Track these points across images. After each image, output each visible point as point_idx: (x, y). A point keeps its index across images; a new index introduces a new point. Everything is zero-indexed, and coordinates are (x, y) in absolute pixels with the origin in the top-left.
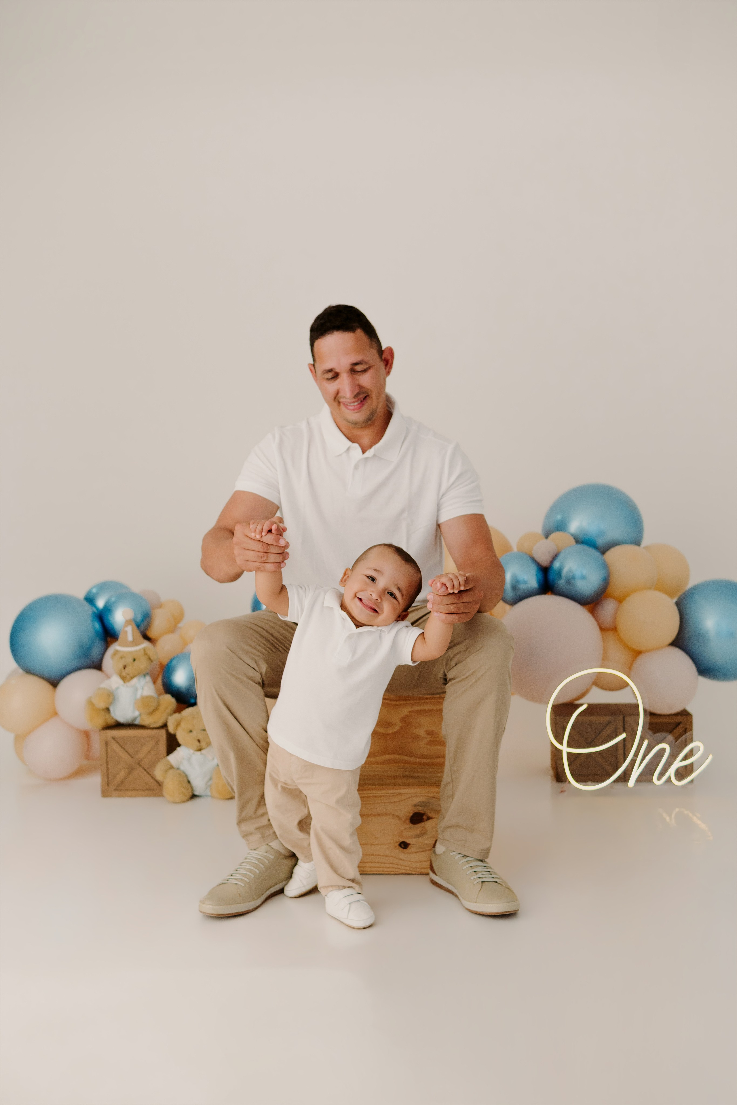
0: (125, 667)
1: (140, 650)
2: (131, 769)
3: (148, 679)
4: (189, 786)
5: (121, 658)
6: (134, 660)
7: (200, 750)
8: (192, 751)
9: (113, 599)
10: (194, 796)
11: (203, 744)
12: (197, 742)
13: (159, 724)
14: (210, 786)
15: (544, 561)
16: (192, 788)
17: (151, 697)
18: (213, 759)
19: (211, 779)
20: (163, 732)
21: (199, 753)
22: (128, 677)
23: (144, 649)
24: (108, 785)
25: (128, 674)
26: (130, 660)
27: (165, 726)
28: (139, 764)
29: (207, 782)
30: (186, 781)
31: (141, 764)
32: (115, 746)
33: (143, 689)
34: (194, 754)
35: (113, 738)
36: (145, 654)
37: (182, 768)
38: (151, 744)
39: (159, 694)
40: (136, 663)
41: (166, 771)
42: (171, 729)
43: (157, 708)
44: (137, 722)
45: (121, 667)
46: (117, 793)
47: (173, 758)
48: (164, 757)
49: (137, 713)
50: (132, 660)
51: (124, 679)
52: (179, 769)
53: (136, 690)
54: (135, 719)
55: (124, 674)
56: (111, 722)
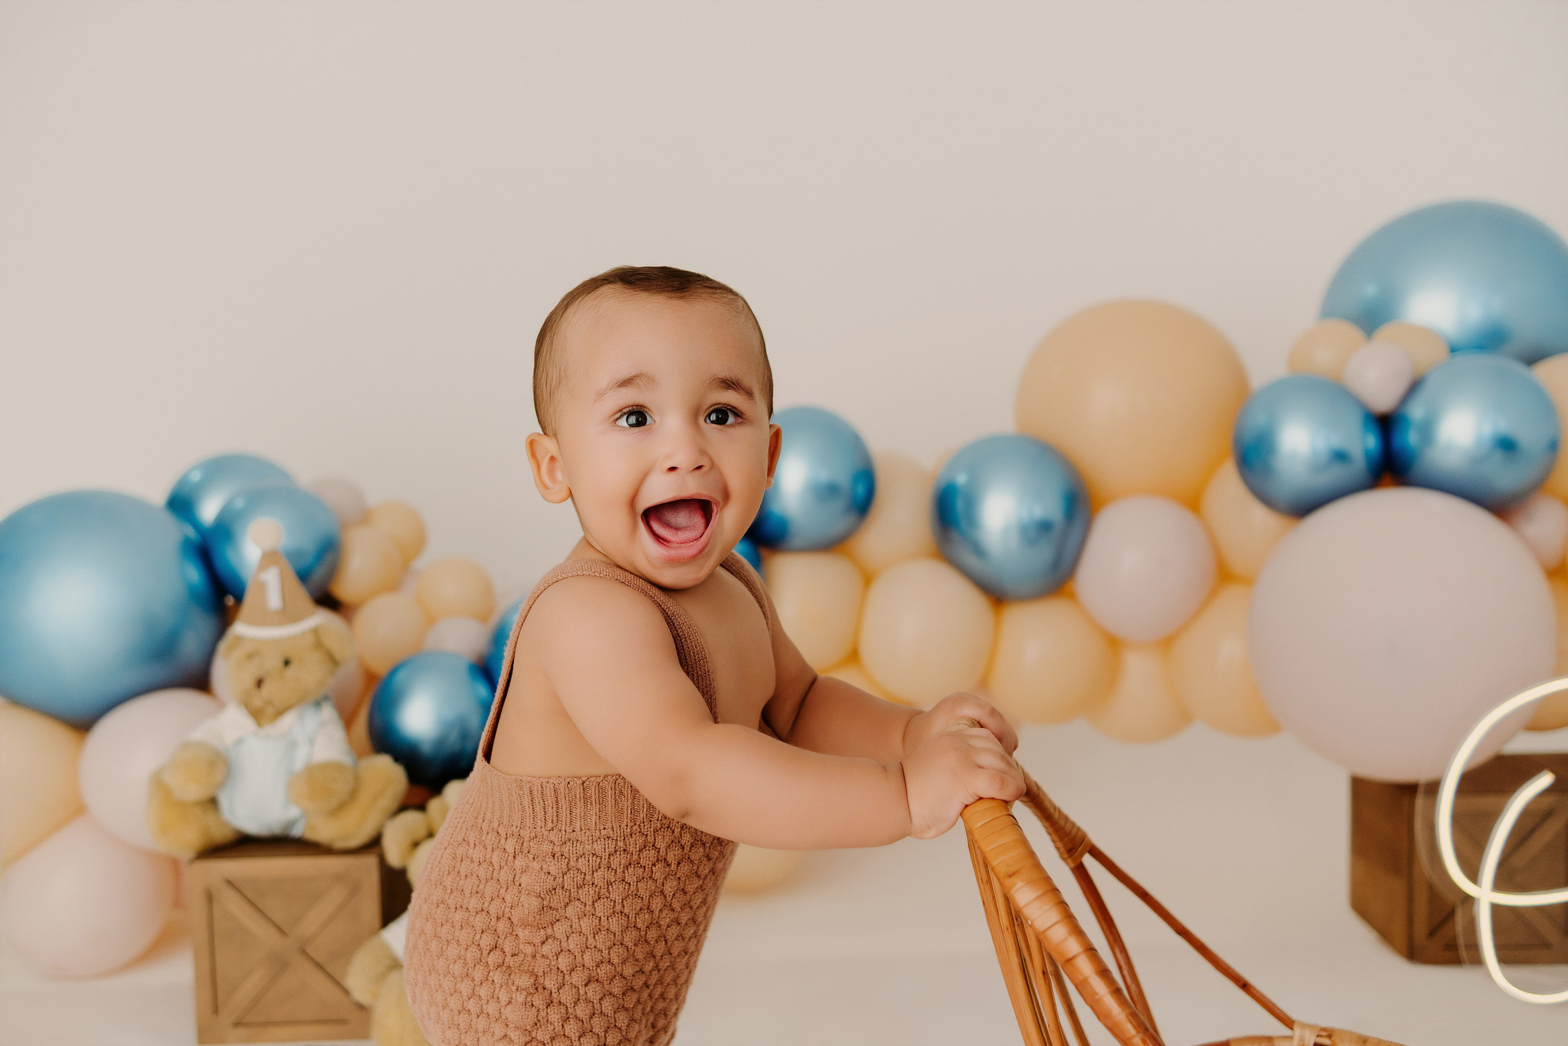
0: (259, 683)
1: (303, 634)
2: (279, 965)
3: (328, 712)
5: (251, 656)
6: (287, 663)
9: (240, 503)
13: (359, 840)
15: (1383, 400)
17: (337, 766)
20: (370, 862)
22: (270, 711)
23: (315, 631)
24: (216, 1010)
25: (269, 703)
26: (274, 662)
27: (374, 846)
28: (303, 952)
31: (310, 951)
32: (232, 904)
33: (312, 742)
35: (230, 883)
36: (318, 644)
38: (336, 896)
39: (360, 755)
40: (291, 671)
41: (381, 978)
42: (392, 856)
43: (353, 795)
44: (297, 831)
45: (249, 681)
46: (241, 1032)
47: (397, 935)
48: (374, 934)
49: (294, 812)
50: (279, 663)
51: (258, 715)
53: (293, 745)
54: (291, 824)
55: (258, 703)
56: (221, 835)
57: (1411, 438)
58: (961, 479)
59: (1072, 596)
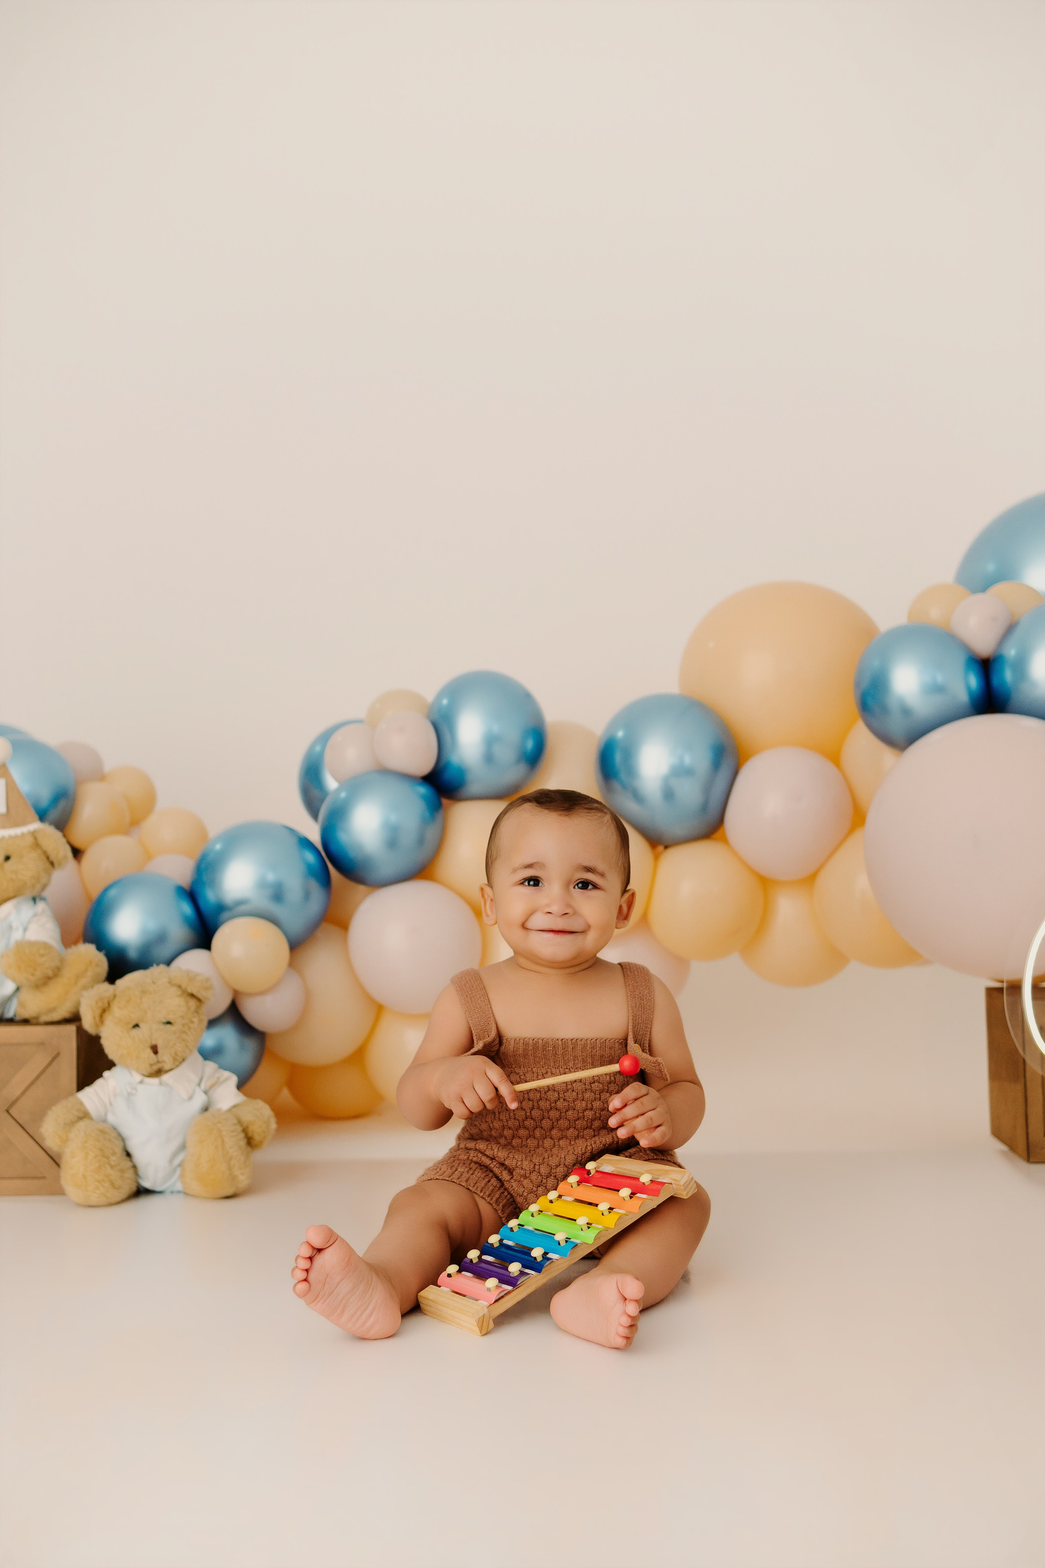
1: (23, 834)
3: (42, 907)
4: (127, 1164)
6: (7, 858)
7: (159, 1073)
8: (138, 1077)
10: (141, 1192)
11: (165, 1057)
12: (149, 1052)
13: (63, 1012)
14: (181, 1165)
15: (984, 647)
16: (135, 1167)
17: (46, 946)
18: (190, 1098)
19: (183, 1147)
20: (72, 1029)
21: (155, 1081)
23: (34, 834)
27: (74, 1019)
28: (9, 1112)
29: (175, 1155)
30: (119, 1151)
31: (12, 1111)
33: (25, 929)
34: (141, 1082)
36: (36, 845)
37: (111, 1118)
38: (40, 1060)
39: (68, 942)
40: (10, 865)
42: (88, 1024)
43: (57, 972)
44: (10, 1012)
47: (91, 1096)
48: (71, 1094)
49: (7, 990)
50: (2, 859)
52: (105, 1121)
53: (8, 925)
54: (5, 1003)
57: (1006, 676)
58: (620, 734)
59: (725, 840)
